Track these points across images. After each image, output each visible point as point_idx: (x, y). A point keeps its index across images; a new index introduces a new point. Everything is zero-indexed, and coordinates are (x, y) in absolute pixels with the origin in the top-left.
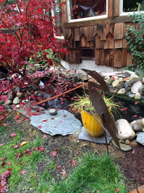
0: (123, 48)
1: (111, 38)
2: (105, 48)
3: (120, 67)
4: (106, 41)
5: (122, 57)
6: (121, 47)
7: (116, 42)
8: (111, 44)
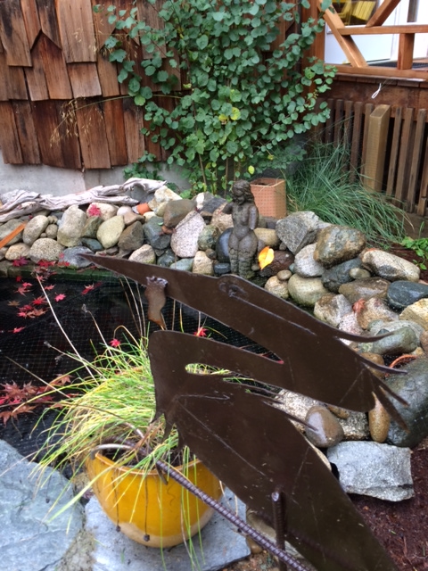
0: (106, 95)
1: (53, 57)
2: (32, 99)
3: (109, 167)
4: (31, 68)
5: (109, 129)
6: (97, 92)
7: (74, 73)
8: (57, 81)
